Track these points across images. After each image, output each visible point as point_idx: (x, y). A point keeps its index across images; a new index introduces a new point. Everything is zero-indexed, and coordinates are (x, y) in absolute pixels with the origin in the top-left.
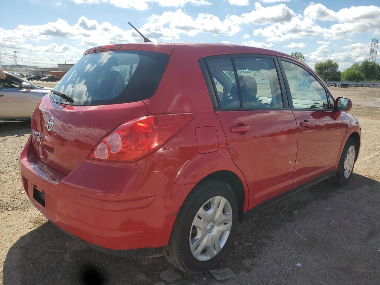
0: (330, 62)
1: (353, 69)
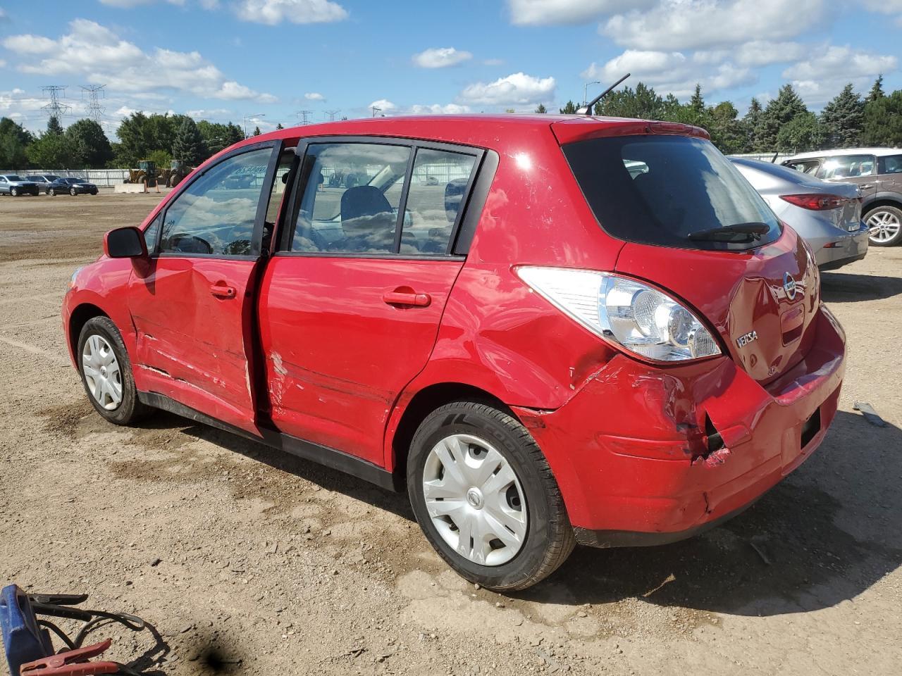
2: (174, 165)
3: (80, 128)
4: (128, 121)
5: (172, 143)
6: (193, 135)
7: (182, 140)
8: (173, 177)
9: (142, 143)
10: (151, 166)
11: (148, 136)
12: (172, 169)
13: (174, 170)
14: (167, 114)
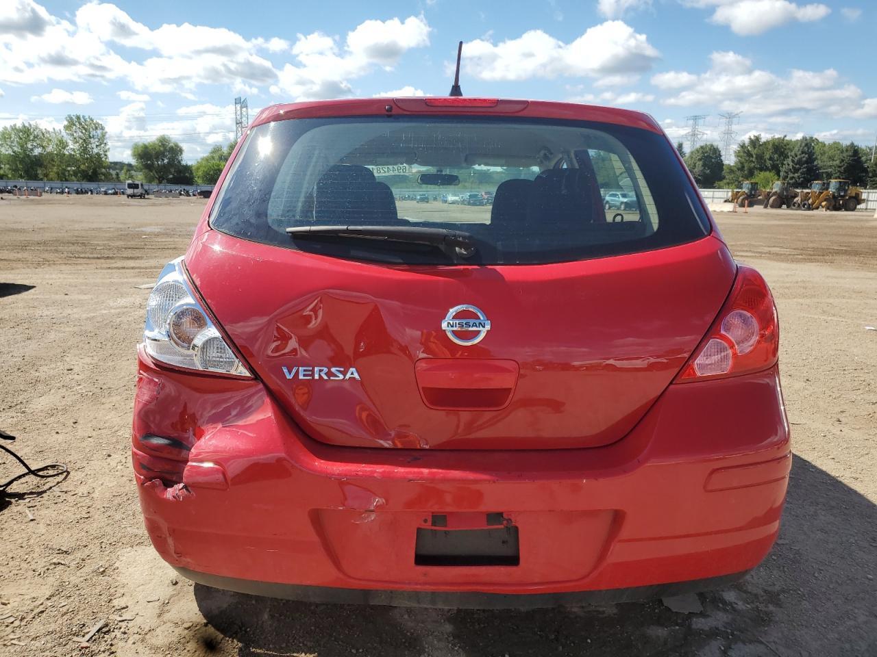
0: (163, 141)
1: (213, 158)
2: (777, 186)
3: (701, 152)
4: (744, 144)
5: (783, 164)
6: (807, 156)
7: (793, 161)
8: (773, 198)
9: (753, 165)
10: (754, 186)
11: (760, 157)
12: (774, 190)
13: (776, 192)
14: (785, 136)
